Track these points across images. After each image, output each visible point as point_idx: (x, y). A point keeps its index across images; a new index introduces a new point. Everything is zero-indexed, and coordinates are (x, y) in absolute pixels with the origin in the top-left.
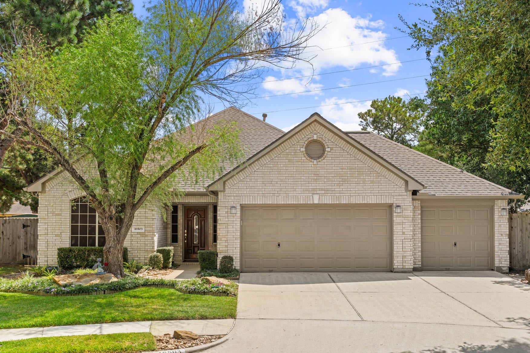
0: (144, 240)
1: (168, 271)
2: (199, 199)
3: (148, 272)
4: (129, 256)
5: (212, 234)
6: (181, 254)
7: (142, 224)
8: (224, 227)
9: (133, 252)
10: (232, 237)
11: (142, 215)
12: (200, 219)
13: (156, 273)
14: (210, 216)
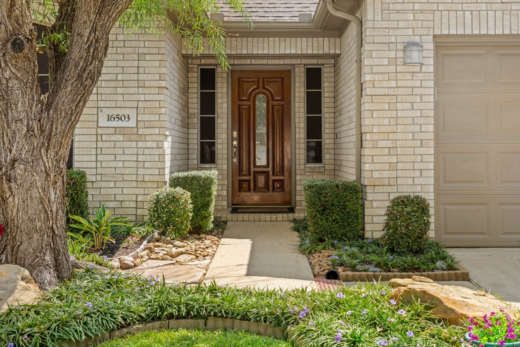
0: (134, 151)
1: (208, 242)
2: (277, 45)
3: (150, 249)
4: (90, 198)
5: (302, 141)
6: (225, 193)
7: (128, 104)
8: (386, 107)
9: (104, 184)
10: (410, 136)
11: (128, 77)
12: (271, 103)
13: (174, 250)
14: (297, 95)
